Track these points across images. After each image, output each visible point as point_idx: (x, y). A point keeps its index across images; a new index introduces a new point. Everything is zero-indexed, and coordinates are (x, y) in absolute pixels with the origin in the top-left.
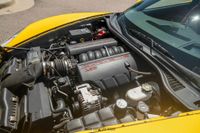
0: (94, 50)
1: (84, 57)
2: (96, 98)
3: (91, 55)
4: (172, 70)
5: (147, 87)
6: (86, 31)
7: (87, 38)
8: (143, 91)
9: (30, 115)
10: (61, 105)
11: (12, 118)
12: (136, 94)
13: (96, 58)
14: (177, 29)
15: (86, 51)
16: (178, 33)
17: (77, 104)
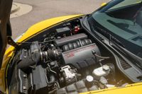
0: (72, 42)
1: (66, 48)
2: (74, 75)
3: (70, 46)
4: (121, 53)
5: (106, 67)
6: (67, 29)
7: (68, 34)
8: (104, 70)
9: (34, 86)
10: (53, 79)
11: (24, 88)
12: (99, 71)
13: (74, 48)
14: (128, 26)
15: (67, 44)
16: (129, 28)
17: (62, 79)
